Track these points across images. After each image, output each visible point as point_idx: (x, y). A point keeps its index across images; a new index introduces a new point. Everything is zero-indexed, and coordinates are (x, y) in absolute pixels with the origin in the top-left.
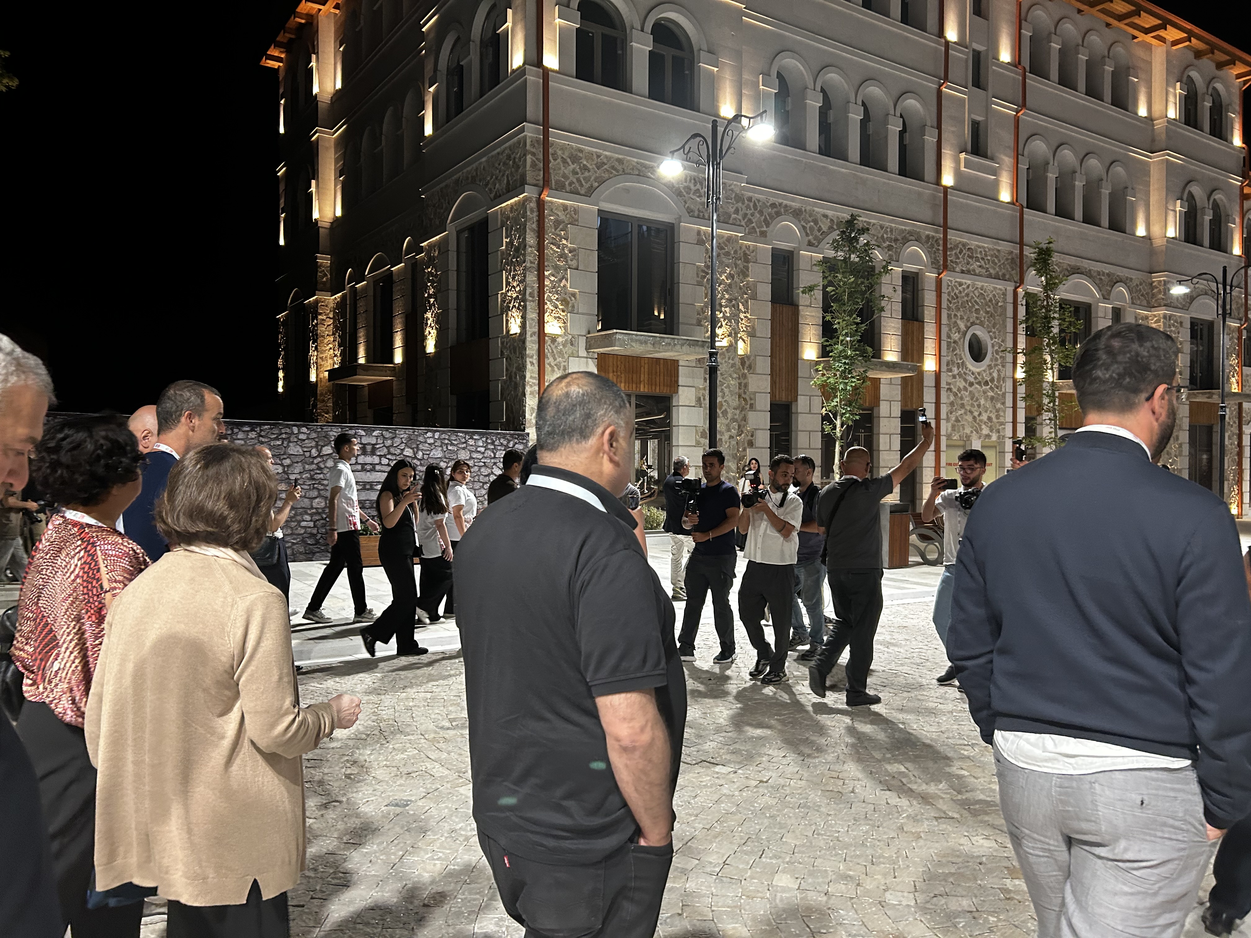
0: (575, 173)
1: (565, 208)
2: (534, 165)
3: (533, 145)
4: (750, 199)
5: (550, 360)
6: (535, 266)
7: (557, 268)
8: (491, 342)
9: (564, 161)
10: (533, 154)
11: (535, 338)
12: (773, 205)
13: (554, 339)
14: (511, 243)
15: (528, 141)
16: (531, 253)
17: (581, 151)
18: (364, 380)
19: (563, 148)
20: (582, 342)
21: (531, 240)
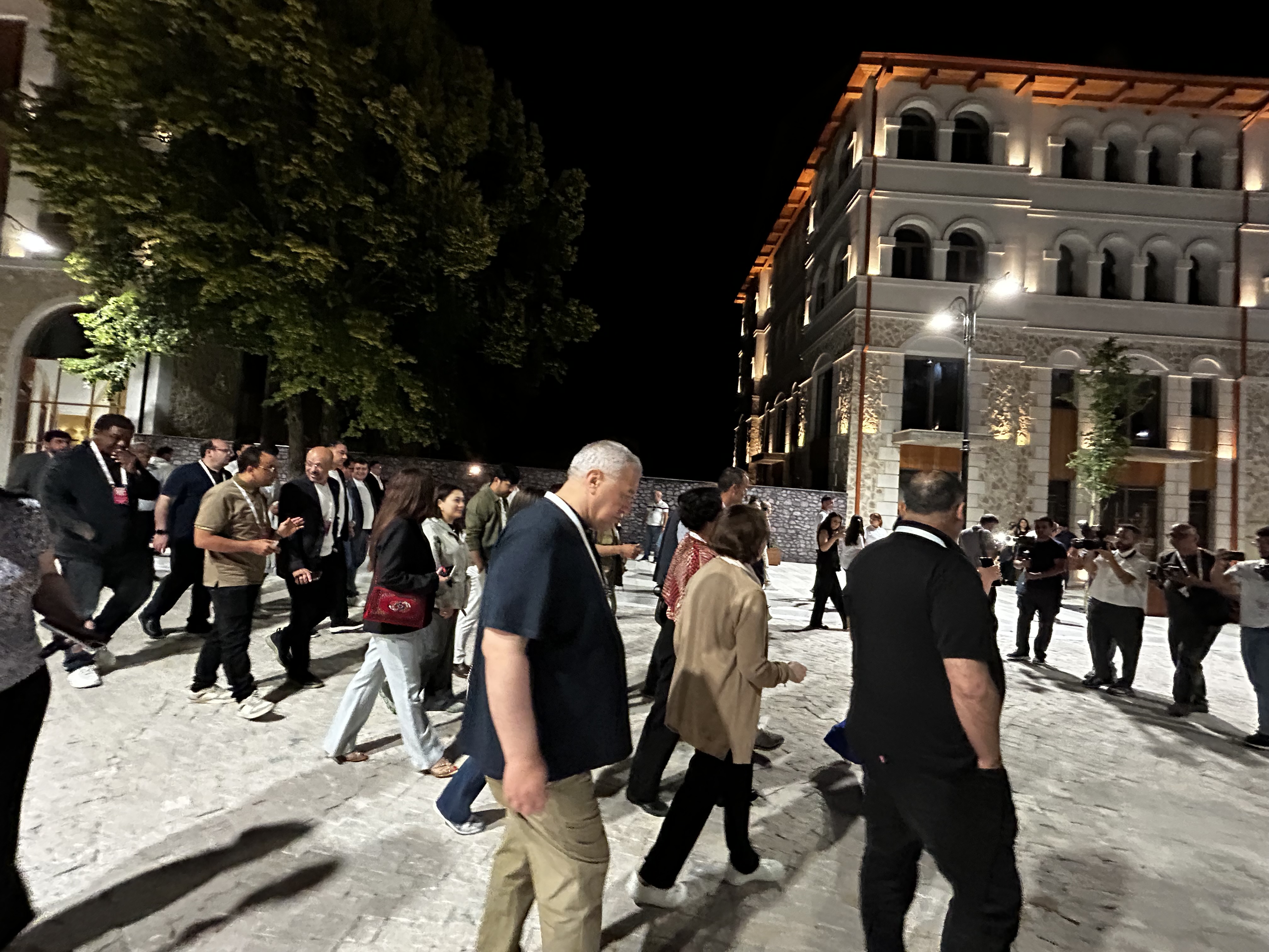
0: (888, 334)
1: (881, 356)
2: (860, 333)
3: (860, 321)
4: (1032, 337)
5: (865, 449)
6: (858, 392)
7: (873, 393)
8: (831, 439)
9: (881, 328)
10: (860, 326)
11: (856, 436)
12: (1054, 339)
13: (869, 436)
14: (844, 381)
15: (857, 320)
16: (856, 385)
17: (893, 320)
18: (770, 462)
19: (881, 320)
20: (889, 438)
21: (856, 377)
